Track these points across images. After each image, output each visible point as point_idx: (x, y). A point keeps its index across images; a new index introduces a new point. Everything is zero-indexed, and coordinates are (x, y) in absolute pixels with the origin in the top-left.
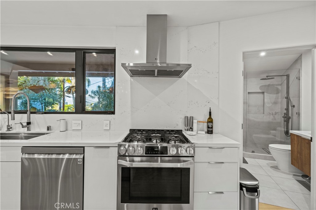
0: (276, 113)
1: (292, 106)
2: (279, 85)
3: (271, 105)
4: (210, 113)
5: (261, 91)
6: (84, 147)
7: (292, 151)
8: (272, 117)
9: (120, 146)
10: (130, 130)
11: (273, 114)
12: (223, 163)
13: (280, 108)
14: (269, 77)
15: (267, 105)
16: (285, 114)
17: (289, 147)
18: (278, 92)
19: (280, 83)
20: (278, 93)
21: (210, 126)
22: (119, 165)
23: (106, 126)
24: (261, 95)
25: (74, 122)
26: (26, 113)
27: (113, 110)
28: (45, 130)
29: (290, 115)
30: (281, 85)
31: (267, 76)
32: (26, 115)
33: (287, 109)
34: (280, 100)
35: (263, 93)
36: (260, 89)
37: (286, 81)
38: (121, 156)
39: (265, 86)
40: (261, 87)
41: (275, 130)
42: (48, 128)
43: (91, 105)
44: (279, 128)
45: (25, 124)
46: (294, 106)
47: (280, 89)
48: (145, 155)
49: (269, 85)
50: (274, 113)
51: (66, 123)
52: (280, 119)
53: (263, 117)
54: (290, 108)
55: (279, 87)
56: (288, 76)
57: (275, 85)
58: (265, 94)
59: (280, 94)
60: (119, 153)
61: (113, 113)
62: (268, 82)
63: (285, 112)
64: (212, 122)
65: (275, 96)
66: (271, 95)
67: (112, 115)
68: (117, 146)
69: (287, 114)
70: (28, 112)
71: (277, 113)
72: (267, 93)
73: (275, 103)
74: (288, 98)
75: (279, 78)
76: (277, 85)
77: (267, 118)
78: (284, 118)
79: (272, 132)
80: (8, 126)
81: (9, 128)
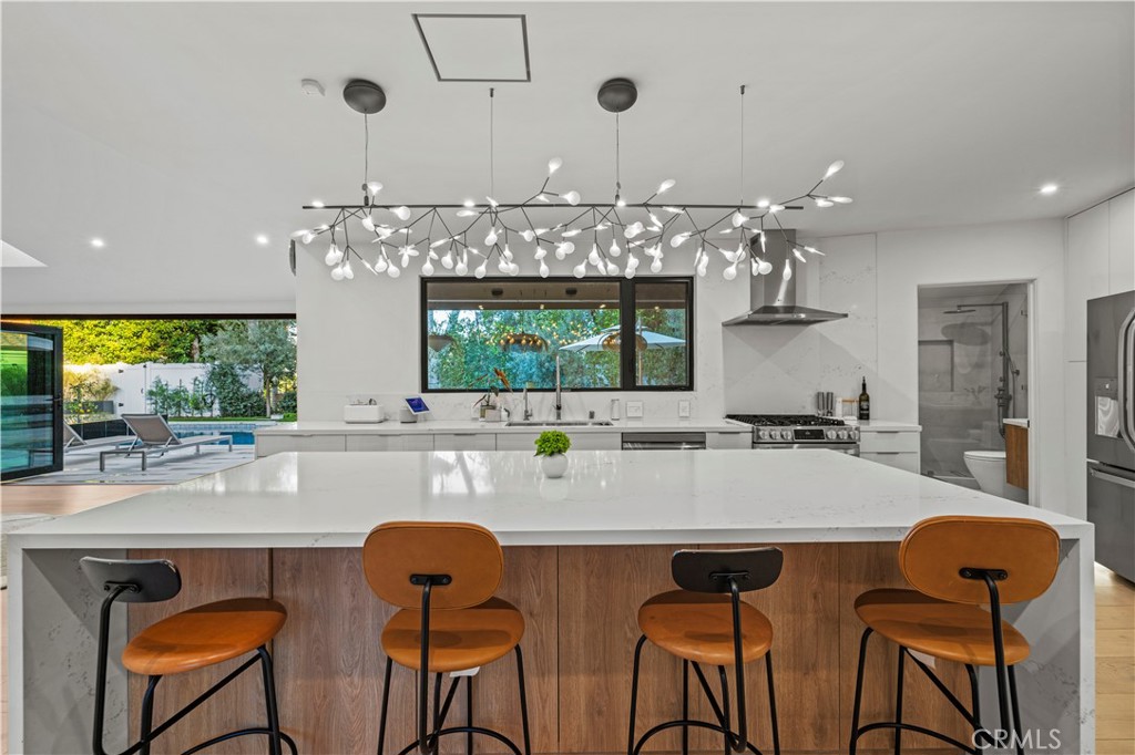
0: (981, 390)
1: (1013, 373)
2: (986, 324)
3: (969, 369)
4: (864, 385)
5: (945, 339)
6: (705, 433)
7: (1008, 459)
8: (971, 397)
11: (973, 392)
12: (897, 453)
13: (990, 377)
14: (963, 309)
15: (960, 371)
16: (1000, 390)
17: (1003, 455)
18: (984, 339)
19: (990, 320)
20: (984, 342)
21: (865, 407)
23: (683, 411)
24: (947, 348)
25: (629, 404)
29: (1011, 393)
30: (992, 323)
31: (959, 306)
33: (1005, 380)
34: (989, 359)
35: (950, 342)
36: (944, 334)
37: (1000, 317)
39: (954, 326)
40: (945, 330)
41: (979, 427)
44: (987, 423)
46: (1018, 373)
47: (990, 333)
49: (963, 325)
50: (976, 389)
51: (619, 407)
52: (989, 401)
53: (952, 399)
54: (1010, 375)
55: (988, 330)
56: (1005, 306)
57: (977, 324)
58: (955, 344)
59: (989, 346)
61: (691, 388)
62: (959, 319)
63: (1001, 384)
64: (867, 400)
65: (977, 349)
66: (970, 347)
67: (689, 393)
68: (751, 430)
69: (1004, 389)
71: (984, 388)
72: (959, 342)
73: (979, 366)
74: (1005, 354)
75: (987, 310)
76: (982, 324)
77: (959, 401)
78: (999, 399)
79: (972, 431)
80: (526, 411)
81: (527, 416)
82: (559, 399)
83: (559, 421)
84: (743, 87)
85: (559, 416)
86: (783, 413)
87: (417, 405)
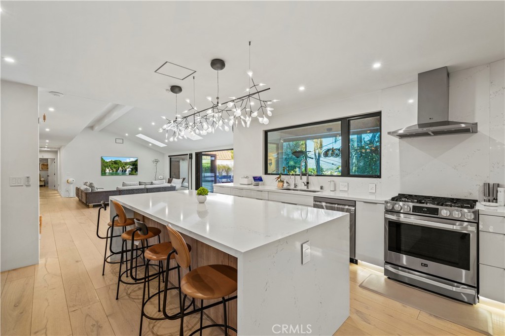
6: (355, 201)
9: (387, 202)
10: (399, 194)
22: (386, 219)
23: (371, 189)
25: (341, 183)
26: (306, 175)
27: (379, 174)
28: (319, 189)
32: (306, 177)
38: (387, 211)
42: (322, 188)
43: (338, 168)
45: (306, 184)
48: (412, 213)
51: (335, 185)
60: (385, 208)
61: (379, 177)
67: (378, 179)
68: (384, 203)
70: (307, 175)
80: (295, 184)
81: (296, 186)
82: (308, 179)
83: (295, 189)
84: (250, 42)
85: (308, 188)
86: (446, 197)
87: (258, 179)
